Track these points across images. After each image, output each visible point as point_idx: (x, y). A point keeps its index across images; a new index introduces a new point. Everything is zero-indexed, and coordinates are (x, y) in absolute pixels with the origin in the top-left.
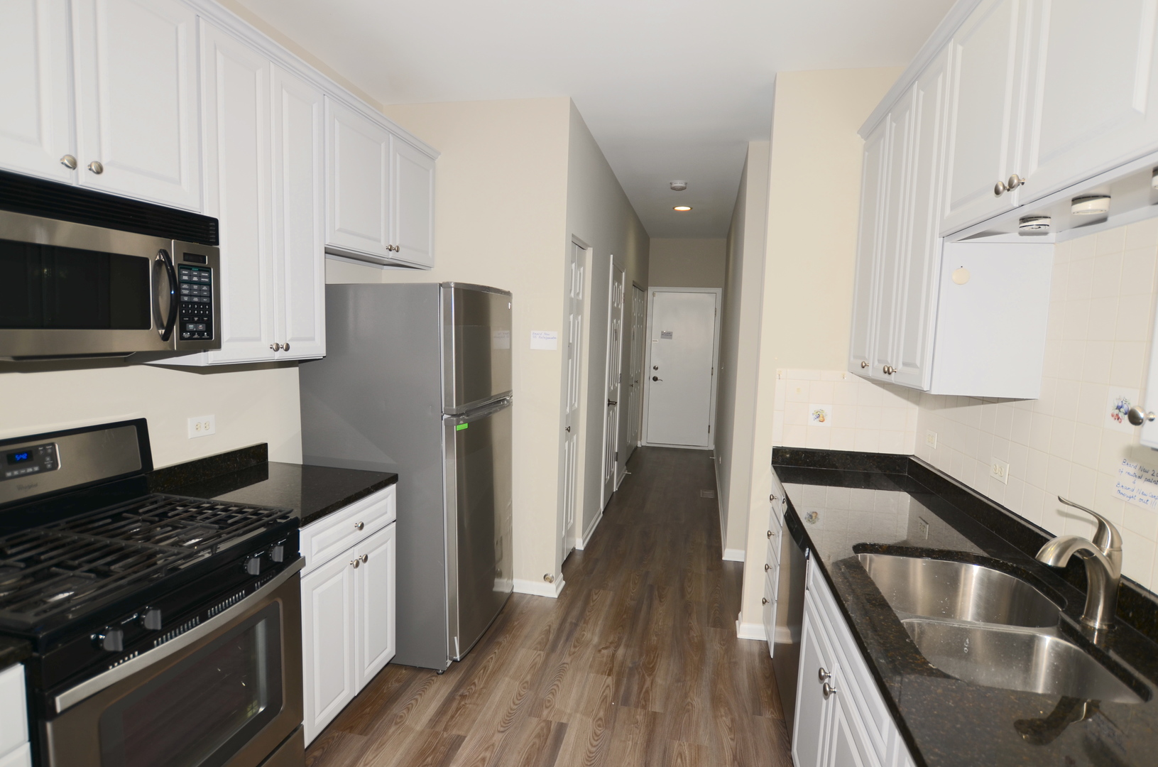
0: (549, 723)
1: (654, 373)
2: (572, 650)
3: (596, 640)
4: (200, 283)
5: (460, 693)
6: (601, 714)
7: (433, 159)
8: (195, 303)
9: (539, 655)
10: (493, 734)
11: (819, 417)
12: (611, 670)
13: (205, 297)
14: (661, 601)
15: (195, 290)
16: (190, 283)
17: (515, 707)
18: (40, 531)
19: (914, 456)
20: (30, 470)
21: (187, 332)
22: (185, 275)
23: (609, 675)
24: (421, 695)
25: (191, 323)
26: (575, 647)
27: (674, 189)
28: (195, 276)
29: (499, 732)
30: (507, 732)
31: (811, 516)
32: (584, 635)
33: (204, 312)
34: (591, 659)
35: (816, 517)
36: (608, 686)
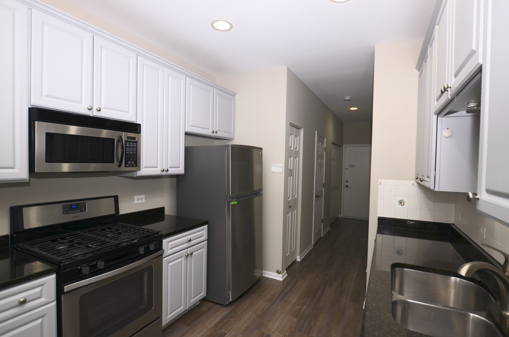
0: (263, 334)
1: (346, 184)
2: (283, 304)
3: (294, 301)
4: (133, 147)
5: (230, 315)
6: (287, 333)
7: (234, 96)
8: (131, 154)
9: (267, 304)
10: (239, 334)
11: (401, 203)
12: (297, 315)
13: (135, 152)
14: (330, 288)
15: (131, 149)
16: (130, 147)
17: (251, 325)
18: (78, 232)
19: (453, 224)
20: (77, 211)
21: (127, 164)
22: (128, 144)
23: (296, 317)
24: (214, 314)
25: (129, 161)
26: (284, 303)
27: (346, 100)
28: (131, 144)
29: (241, 334)
30: (244, 335)
31: (399, 252)
32: (290, 298)
33: (134, 157)
34: (290, 309)
35: (401, 252)
36: (294, 322)
